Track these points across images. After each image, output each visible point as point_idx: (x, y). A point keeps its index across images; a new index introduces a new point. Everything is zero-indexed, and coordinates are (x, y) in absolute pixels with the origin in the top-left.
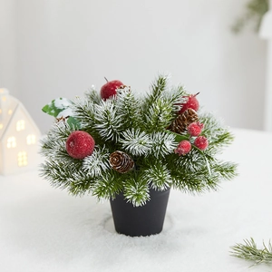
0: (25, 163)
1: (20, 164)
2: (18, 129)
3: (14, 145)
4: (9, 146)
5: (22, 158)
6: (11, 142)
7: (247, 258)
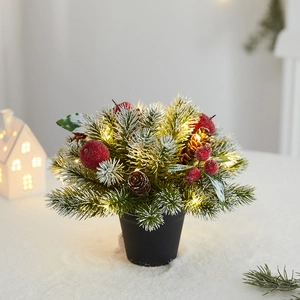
0: (31, 187)
1: (25, 188)
2: (24, 151)
3: (19, 168)
4: (13, 169)
5: (27, 182)
6: (16, 165)
7: (261, 285)
